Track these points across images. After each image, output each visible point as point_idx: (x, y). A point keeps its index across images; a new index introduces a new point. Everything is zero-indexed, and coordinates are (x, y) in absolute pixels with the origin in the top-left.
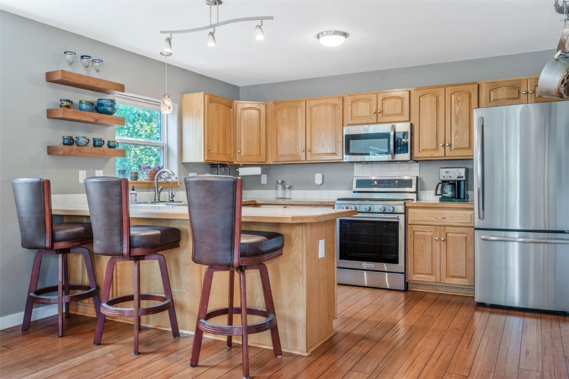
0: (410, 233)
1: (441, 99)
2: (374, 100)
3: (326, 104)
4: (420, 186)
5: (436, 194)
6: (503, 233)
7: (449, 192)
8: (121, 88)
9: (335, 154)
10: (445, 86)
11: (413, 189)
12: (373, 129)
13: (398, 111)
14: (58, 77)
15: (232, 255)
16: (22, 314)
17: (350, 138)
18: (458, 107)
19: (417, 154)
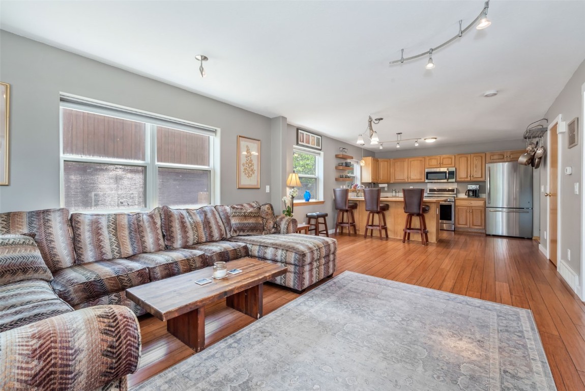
0: (457, 209)
1: (469, 159)
2: (439, 158)
3: (417, 160)
4: (458, 192)
5: (466, 195)
6: (494, 209)
7: (471, 194)
8: (352, 158)
9: (421, 179)
10: (470, 154)
11: (455, 193)
12: (438, 170)
13: (450, 163)
14: (341, 156)
15: (420, 210)
16: (334, 230)
17: (428, 173)
18: (477, 162)
19: (458, 179)
